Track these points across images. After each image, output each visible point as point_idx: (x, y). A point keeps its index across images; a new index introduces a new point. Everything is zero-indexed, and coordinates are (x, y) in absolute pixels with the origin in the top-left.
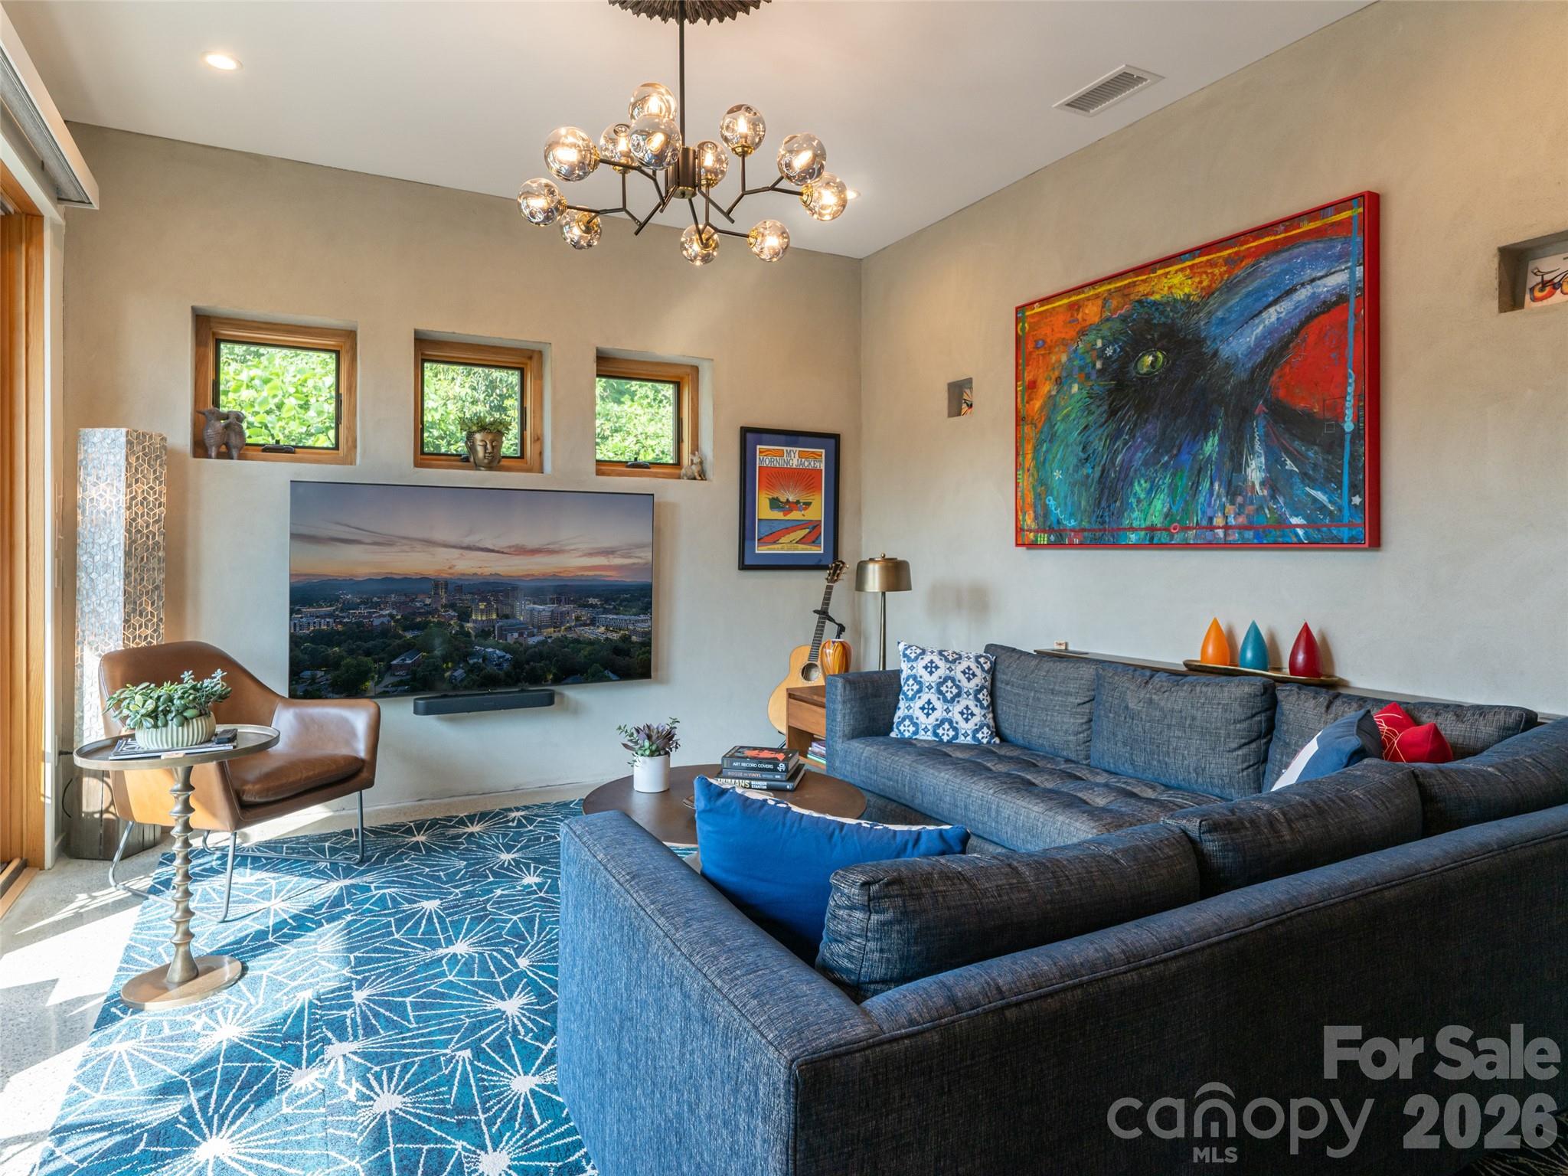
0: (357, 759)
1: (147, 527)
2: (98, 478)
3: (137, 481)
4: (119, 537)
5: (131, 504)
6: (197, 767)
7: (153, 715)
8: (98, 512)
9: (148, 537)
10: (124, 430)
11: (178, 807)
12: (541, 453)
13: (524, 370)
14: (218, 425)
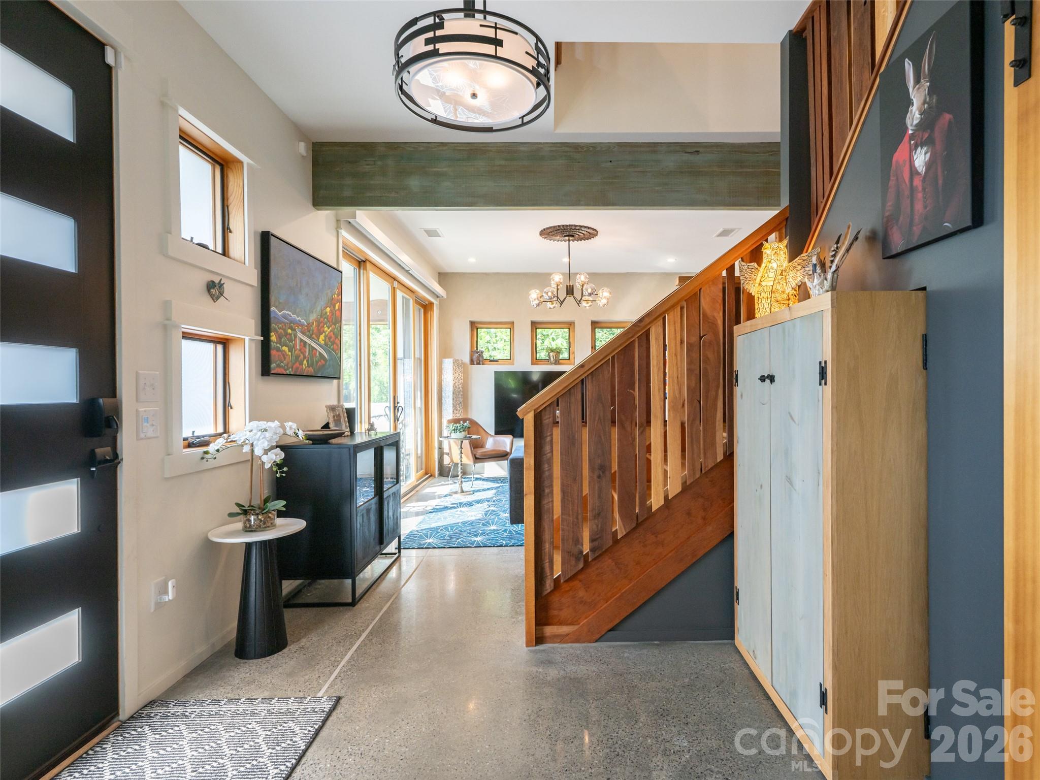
0: (506, 451)
1: (458, 386)
2: (447, 373)
3: (456, 373)
4: (451, 389)
5: (454, 380)
6: (464, 441)
7: (454, 430)
8: (447, 382)
9: (458, 388)
10: (452, 359)
11: (460, 452)
12: (574, 358)
13: (569, 329)
14: (477, 355)
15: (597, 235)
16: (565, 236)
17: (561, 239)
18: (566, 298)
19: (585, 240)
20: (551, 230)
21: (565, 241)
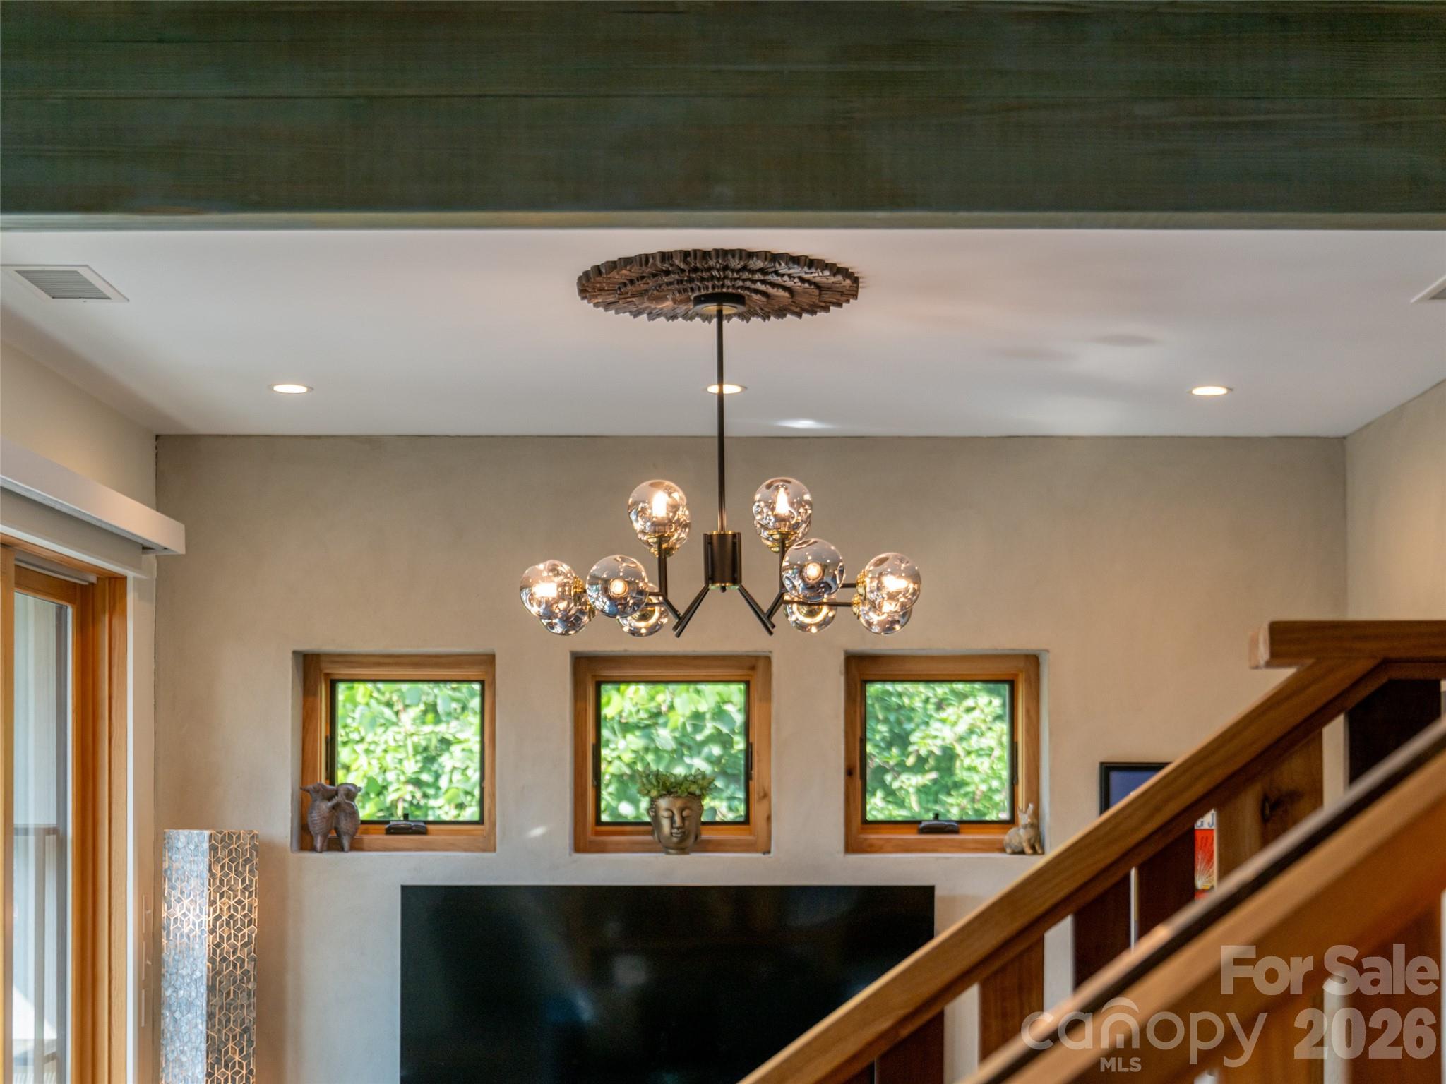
1: (234, 953)
2: (182, 893)
3: (222, 896)
4: (202, 968)
5: (215, 926)
8: (182, 935)
9: (235, 966)
10: (209, 832)
12: (769, 818)
13: (747, 683)
14: (325, 806)
15: (855, 296)
16: (698, 300)
17: (682, 308)
18: (705, 592)
19: (799, 315)
20: (635, 271)
21: (707, 318)
